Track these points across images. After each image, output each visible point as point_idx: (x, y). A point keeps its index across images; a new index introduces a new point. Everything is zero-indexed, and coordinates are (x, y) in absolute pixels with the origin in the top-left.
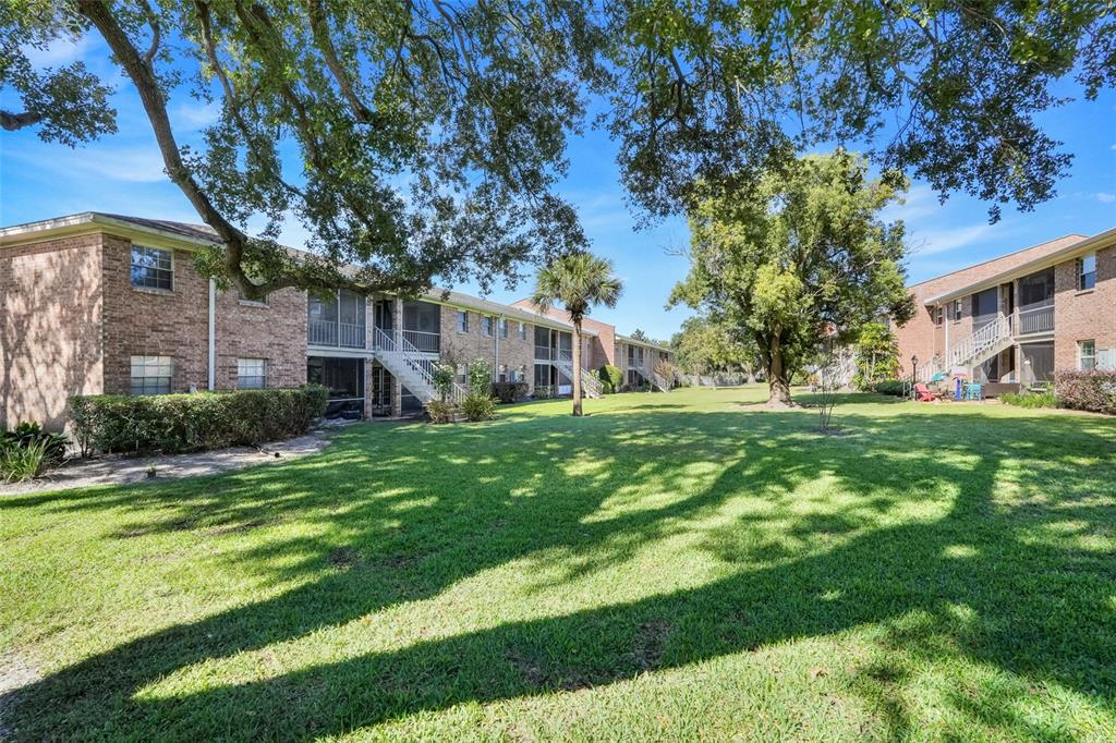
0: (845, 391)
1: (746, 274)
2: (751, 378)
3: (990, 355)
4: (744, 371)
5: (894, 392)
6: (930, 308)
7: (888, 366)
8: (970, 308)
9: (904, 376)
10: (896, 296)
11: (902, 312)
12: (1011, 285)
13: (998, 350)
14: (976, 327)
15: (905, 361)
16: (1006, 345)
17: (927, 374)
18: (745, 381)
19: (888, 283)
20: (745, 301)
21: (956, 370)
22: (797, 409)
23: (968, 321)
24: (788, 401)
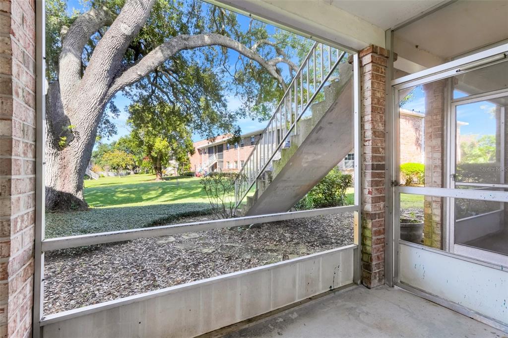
0: (174, 176)
1: (152, 139)
2: (132, 172)
3: (212, 164)
4: (128, 169)
5: (190, 175)
6: (199, 150)
7: (188, 167)
8: (208, 152)
9: (192, 170)
10: (191, 148)
11: (192, 153)
12: (216, 146)
13: (214, 163)
14: (209, 156)
15: (192, 165)
16: (215, 162)
17: (198, 170)
18: (129, 174)
19: (189, 144)
20: (150, 148)
21: (205, 168)
22: (165, 181)
23: (207, 155)
24: (162, 179)
